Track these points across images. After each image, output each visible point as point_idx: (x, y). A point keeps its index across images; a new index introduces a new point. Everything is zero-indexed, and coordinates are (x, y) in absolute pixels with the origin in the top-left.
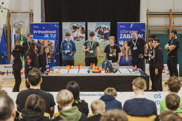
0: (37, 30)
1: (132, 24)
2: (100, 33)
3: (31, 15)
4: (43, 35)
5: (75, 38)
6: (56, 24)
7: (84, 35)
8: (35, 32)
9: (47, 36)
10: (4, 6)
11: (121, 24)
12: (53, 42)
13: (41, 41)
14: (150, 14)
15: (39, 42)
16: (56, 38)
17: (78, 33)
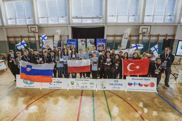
0: (69, 42)
1: (102, 39)
2: (91, 42)
3: (68, 36)
4: (71, 43)
5: (82, 44)
6: (76, 40)
7: (85, 43)
8: (68, 42)
9: (73, 44)
10: (58, 33)
11: (98, 40)
12: (75, 46)
13: (71, 45)
14: (108, 36)
15: (70, 46)
16: (76, 44)
17: (83, 43)
